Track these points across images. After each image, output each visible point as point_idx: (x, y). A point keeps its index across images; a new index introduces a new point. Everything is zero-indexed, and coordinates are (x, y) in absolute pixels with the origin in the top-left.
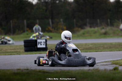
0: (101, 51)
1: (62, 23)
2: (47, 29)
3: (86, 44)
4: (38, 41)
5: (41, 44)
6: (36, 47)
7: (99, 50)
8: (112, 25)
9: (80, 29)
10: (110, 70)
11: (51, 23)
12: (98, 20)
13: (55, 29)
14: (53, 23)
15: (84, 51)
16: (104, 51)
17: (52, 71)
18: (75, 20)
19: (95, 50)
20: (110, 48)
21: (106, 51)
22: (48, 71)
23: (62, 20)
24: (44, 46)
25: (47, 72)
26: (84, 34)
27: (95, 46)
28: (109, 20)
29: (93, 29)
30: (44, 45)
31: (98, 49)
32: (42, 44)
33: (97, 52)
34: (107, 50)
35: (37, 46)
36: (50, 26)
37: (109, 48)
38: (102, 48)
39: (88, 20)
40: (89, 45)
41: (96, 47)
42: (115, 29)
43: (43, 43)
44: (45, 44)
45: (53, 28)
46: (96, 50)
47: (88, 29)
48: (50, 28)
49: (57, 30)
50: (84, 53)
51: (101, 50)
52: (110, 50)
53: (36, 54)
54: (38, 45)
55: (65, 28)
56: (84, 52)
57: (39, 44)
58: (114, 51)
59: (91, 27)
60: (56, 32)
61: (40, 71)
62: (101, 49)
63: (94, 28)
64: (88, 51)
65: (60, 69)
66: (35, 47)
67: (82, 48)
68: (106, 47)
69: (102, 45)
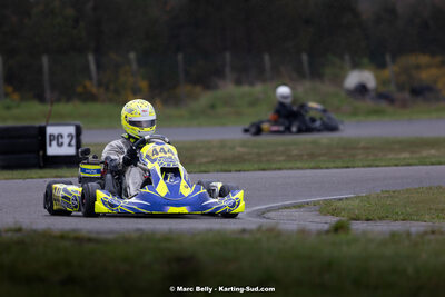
0: (280, 169)
1: (135, 66)
2: (79, 89)
3: (223, 145)
4: (50, 130)
5: (60, 140)
6: (41, 153)
7: (274, 166)
8: (316, 73)
9: (198, 89)
10: (319, 233)
11: (93, 67)
12: (267, 57)
13: (107, 89)
14: (99, 66)
15: (219, 167)
16: (291, 169)
17: (111, 237)
18: (180, 57)
19: (256, 166)
20: (312, 156)
21: (298, 168)
22: (93, 236)
23: (132, 55)
24: (71, 151)
25: (90, 240)
26: (213, 107)
27: (256, 151)
28: (305, 57)
29: (245, 89)
30: (70, 145)
31: (268, 161)
32: (62, 144)
33: (264, 170)
34: (299, 164)
35: (45, 150)
36: (91, 79)
37: (305, 157)
38: (282, 158)
39: (228, 56)
40: (233, 148)
41: (259, 155)
42: (326, 87)
43: (66, 140)
44: (74, 142)
45: (100, 84)
46: (262, 166)
47: (228, 88)
48: (92, 87)
49: (117, 91)
50: (220, 174)
51: (279, 165)
52: (312, 164)
53: (41, 177)
54: (50, 145)
55: (144, 84)
56: (218, 171)
57: (54, 143)
58: (327, 168)
59: (238, 82)
60: (111, 100)
61: (63, 237)
62: (280, 161)
63: (251, 84)
64: (233, 168)
65: (138, 230)
66: (38, 152)
67: (210, 159)
68: (295, 152)
69: (281, 148)
